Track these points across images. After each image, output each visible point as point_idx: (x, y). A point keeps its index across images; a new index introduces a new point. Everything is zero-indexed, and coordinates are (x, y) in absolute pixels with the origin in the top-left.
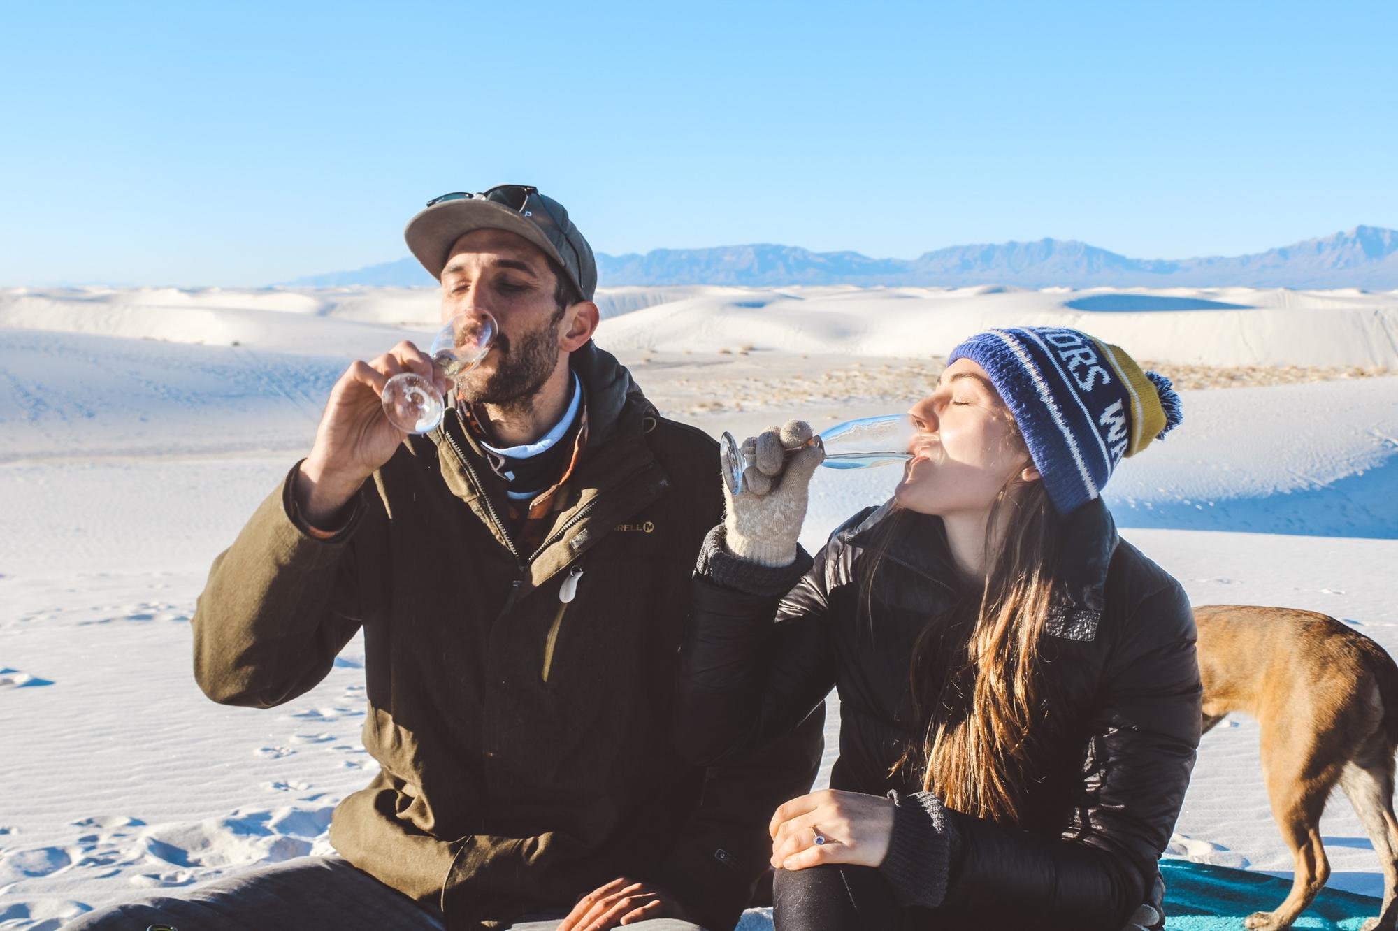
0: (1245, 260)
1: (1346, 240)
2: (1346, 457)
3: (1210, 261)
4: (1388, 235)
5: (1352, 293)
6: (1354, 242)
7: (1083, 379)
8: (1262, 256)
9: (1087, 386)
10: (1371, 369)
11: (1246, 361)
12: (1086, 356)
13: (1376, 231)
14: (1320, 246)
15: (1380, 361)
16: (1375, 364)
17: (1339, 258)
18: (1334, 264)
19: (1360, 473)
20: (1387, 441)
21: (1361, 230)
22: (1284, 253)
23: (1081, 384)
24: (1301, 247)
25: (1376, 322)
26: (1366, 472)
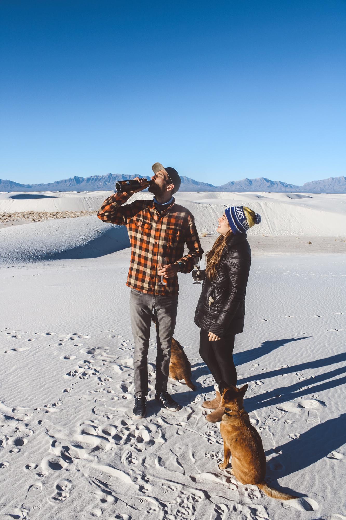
0: (49, 184)
1: (72, 179)
2: (89, 236)
3: (40, 185)
4: (81, 178)
5: (75, 192)
6: (74, 180)
7: (240, 217)
8: (53, 183)
9: (240, 218)
10: (84, 212)
11: (56, 211)
12: (241, 213)
13: (78, 177)
14: (66, 181)
15: (86, 209)
16: (85, 210)
17: (70, 184)
18: (70, 185)
19: (93, 239)
20: (98, 231)
21: (75, 177)
22: (58, 183)
23: (239, 218)
24: (62, 181)
25: (85, 200)
26: (94, 239)
